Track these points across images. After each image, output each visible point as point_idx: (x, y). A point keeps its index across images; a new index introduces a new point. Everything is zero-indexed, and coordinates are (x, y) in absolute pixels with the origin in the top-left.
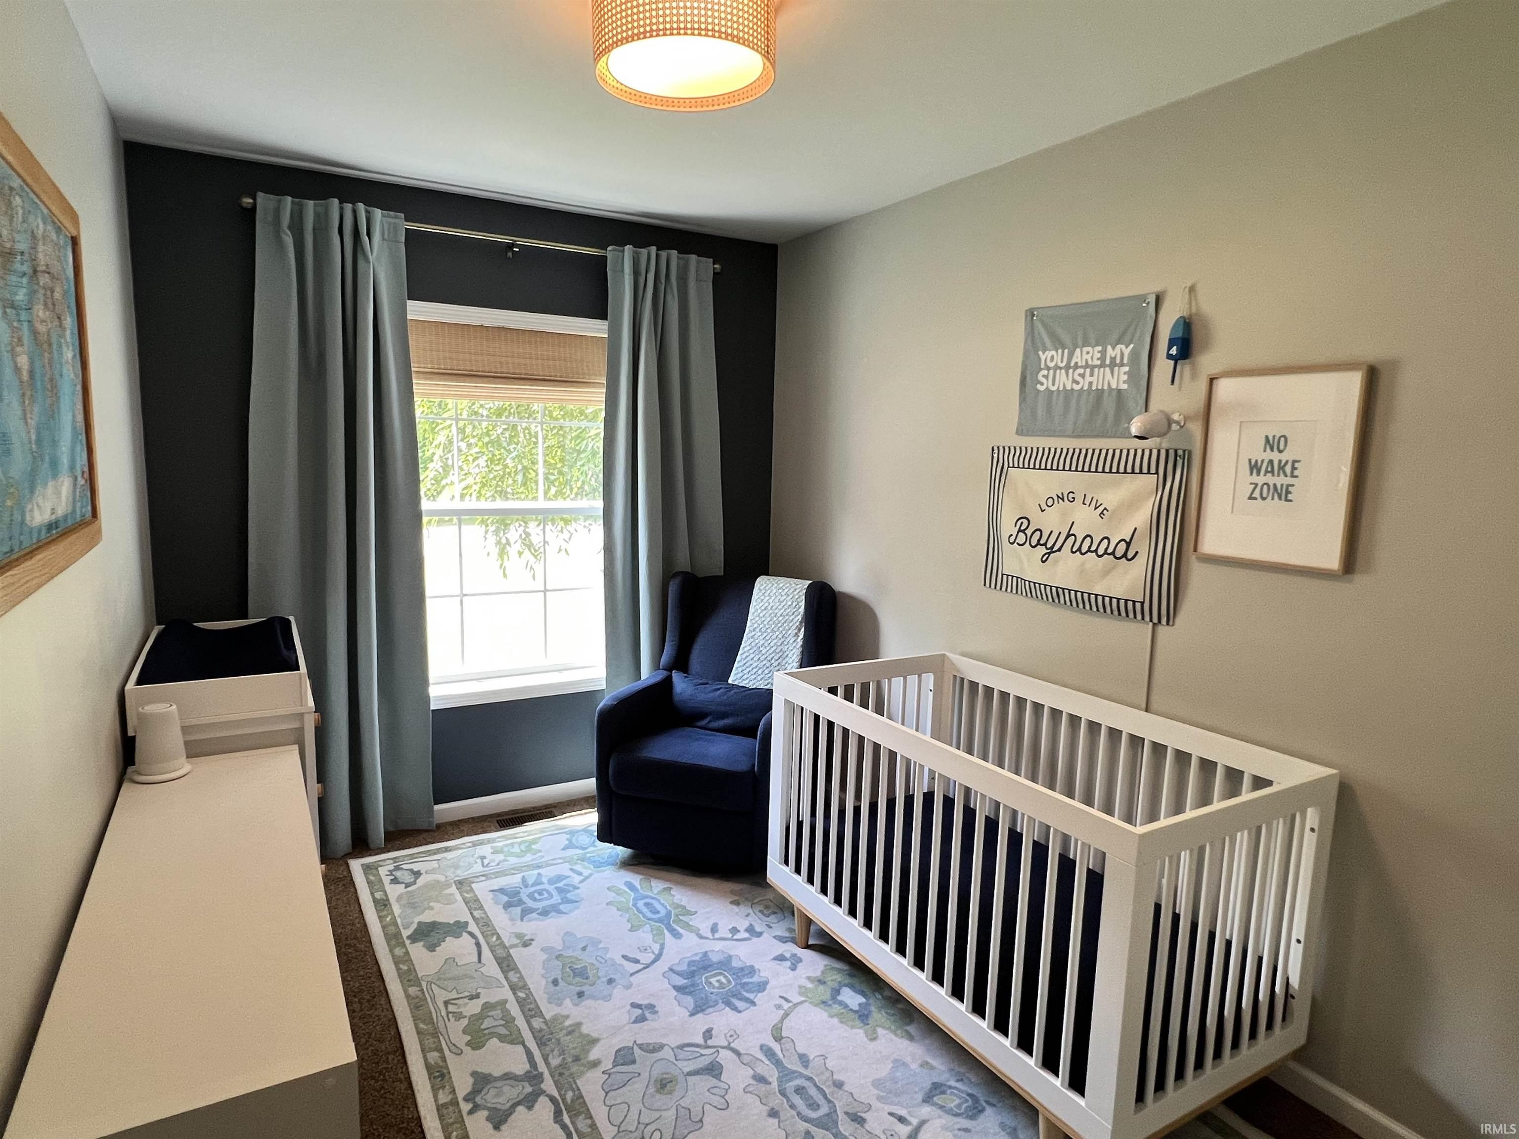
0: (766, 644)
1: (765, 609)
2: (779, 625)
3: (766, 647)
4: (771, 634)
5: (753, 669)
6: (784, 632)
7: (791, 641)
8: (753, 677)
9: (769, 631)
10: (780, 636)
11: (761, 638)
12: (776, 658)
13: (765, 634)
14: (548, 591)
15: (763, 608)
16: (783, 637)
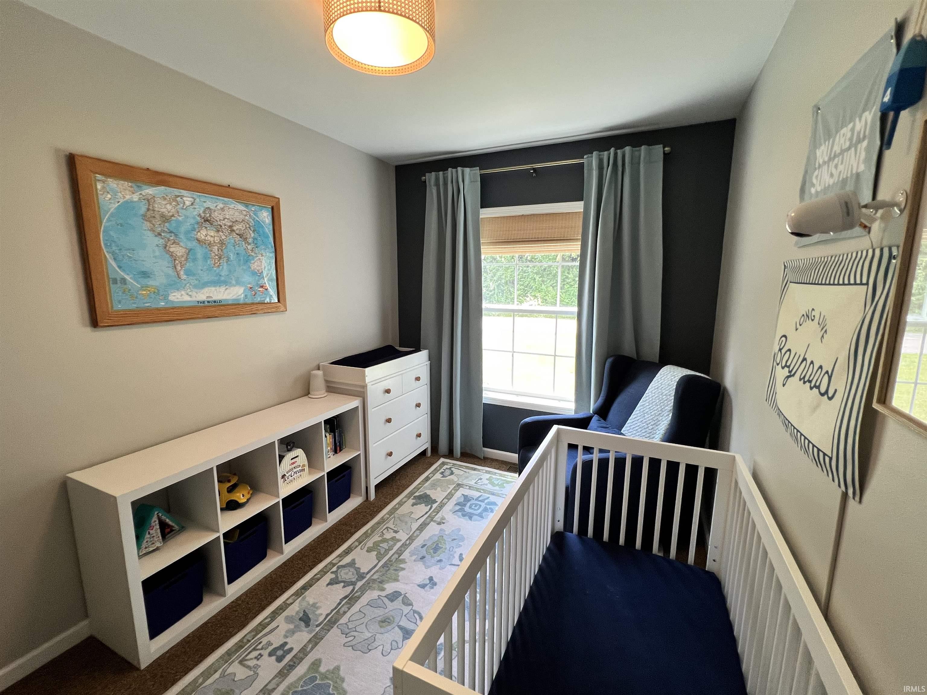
0: (649, 412)
1: (657, 388)
2: (662, 401)
3: (648, 415)
4: (654, 406)
5: (636, 427)
6: (663, 407)
7: (665, 415)
8: (635, 432)
9: (654, 404)
10: (660, 409)
11: (648, 407)
12: (652, 423)
13: (651, 405)
14: (557, 356)
15: (656, 387)
16: (661, 410)
